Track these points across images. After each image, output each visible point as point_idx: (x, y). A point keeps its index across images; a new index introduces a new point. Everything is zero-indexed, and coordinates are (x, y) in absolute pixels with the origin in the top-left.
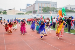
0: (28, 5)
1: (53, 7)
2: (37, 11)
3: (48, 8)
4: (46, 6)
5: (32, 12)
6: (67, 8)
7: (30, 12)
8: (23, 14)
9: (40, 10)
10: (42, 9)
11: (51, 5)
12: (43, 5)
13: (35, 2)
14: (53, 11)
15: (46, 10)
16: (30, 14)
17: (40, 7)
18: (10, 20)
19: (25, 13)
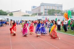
0: (34, 7)
1: (58, 9)
2: (42, 13)
3: (53, 10)
4: (51, 8)
5: (38, 14)
6: (72, 10)
7: (36, 14)
8: (28, 16)
9: (45, 12)
10: (47, 11)
11: (56, 7)
12: (48, 8)
13: (41, 4)
14: (59, 13)
15: (51, 12)
16: (36, 16)
17: (45, 9)
18: (16, 22)
19: (30, 14)
